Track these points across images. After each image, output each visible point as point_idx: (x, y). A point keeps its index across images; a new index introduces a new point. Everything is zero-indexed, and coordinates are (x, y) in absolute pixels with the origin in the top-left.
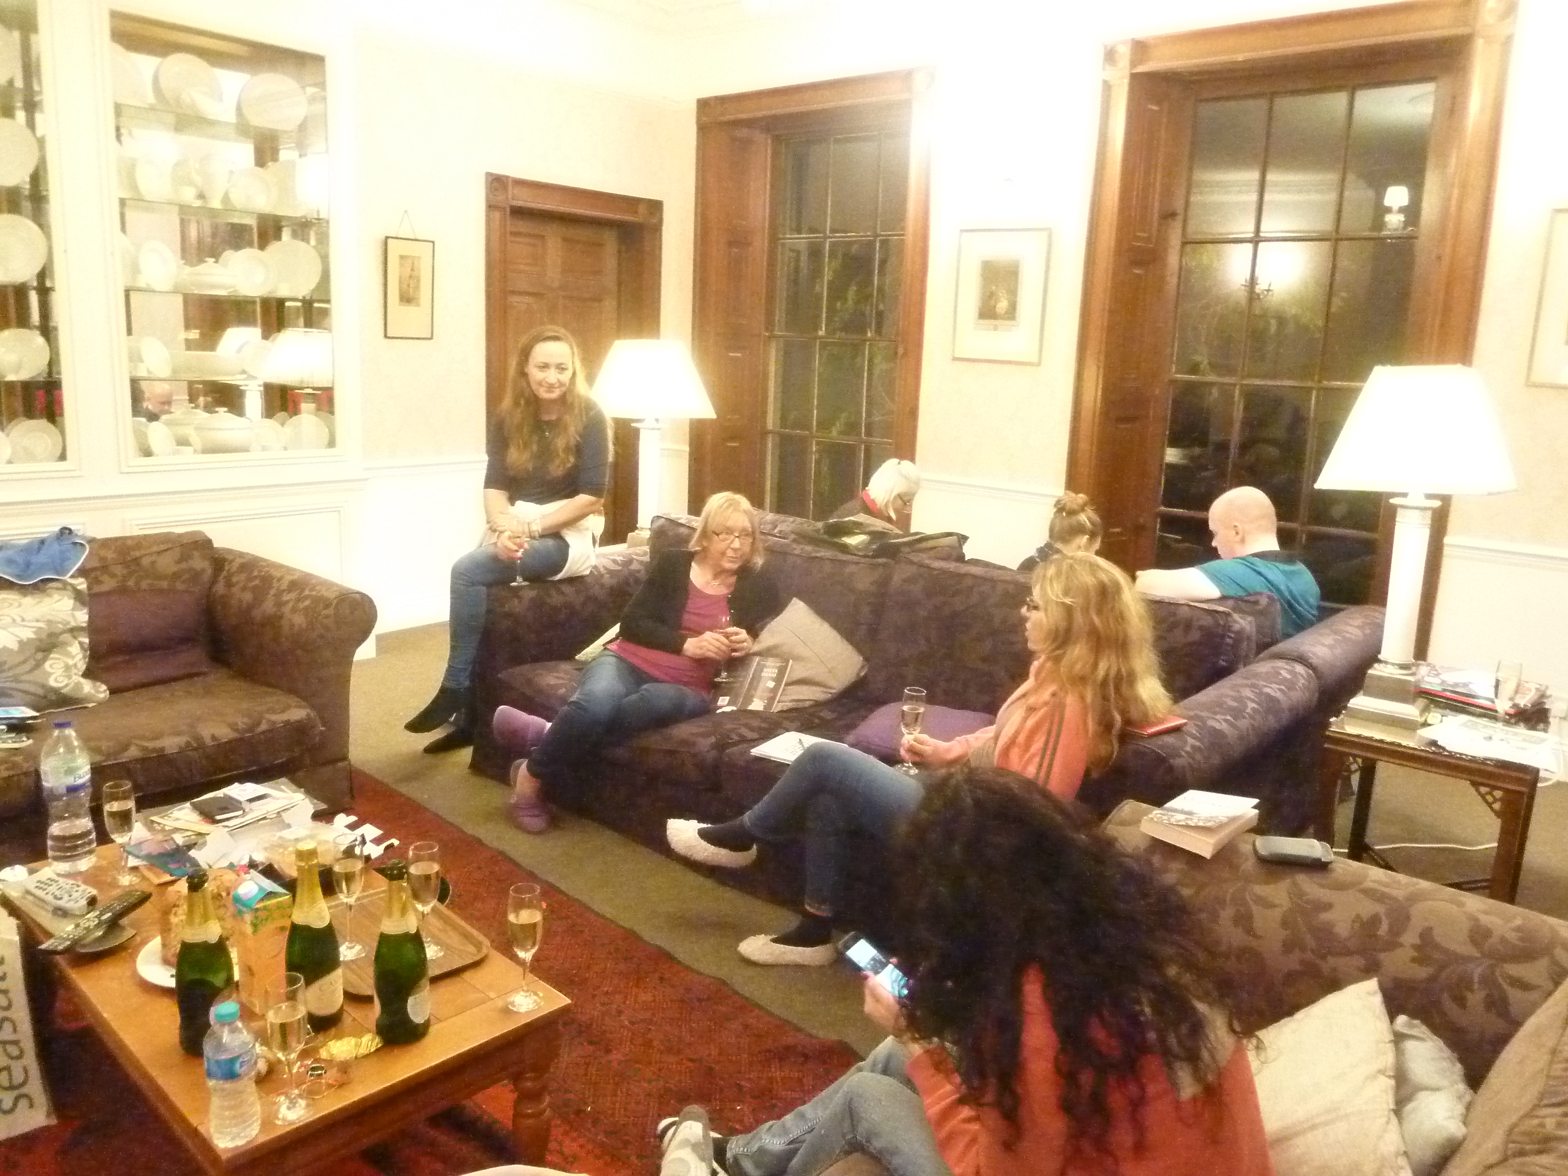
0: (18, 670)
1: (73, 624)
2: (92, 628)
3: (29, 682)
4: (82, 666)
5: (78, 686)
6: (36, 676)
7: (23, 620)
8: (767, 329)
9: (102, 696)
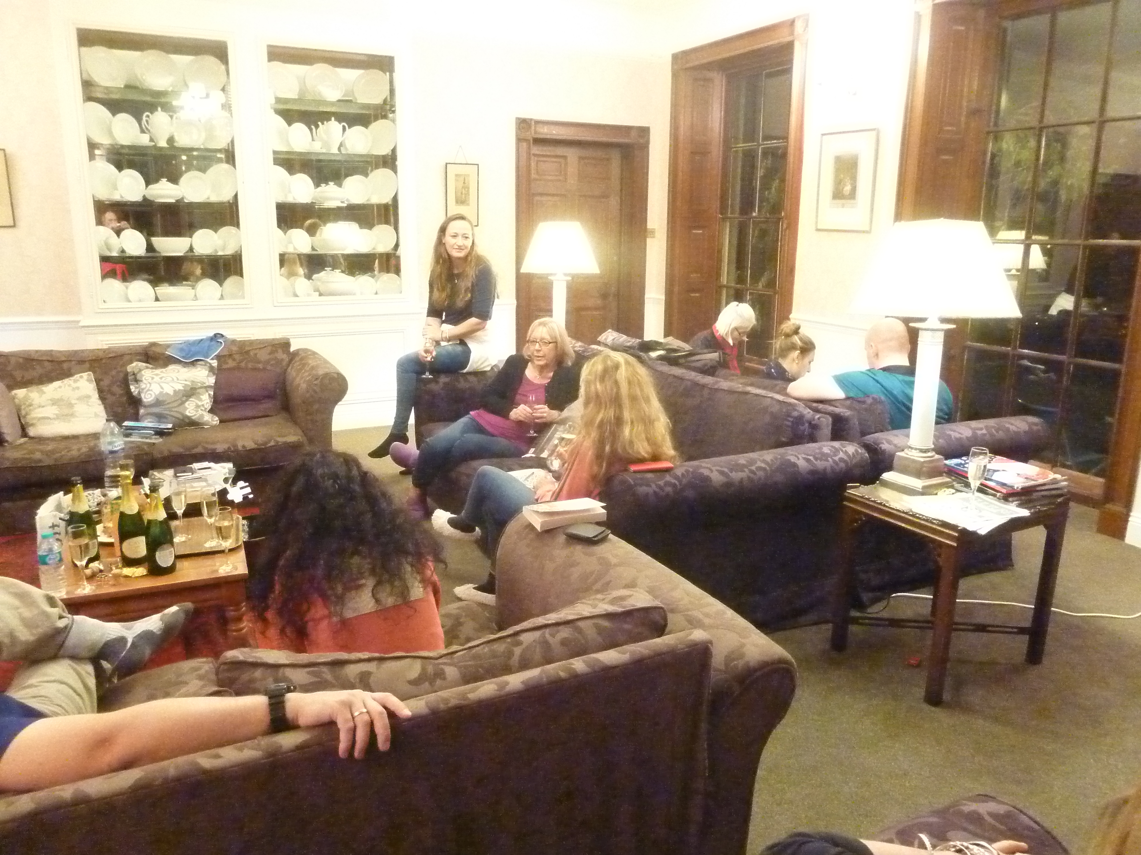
0: (170, 406)
1: (207, 384)
2: (217, 387)
3: (176, 411)
4: (208, 406)
5: (202, 416)
6: (181, 409)
7: (178, 379)
8: (722, 214)
9: (215, 423)
